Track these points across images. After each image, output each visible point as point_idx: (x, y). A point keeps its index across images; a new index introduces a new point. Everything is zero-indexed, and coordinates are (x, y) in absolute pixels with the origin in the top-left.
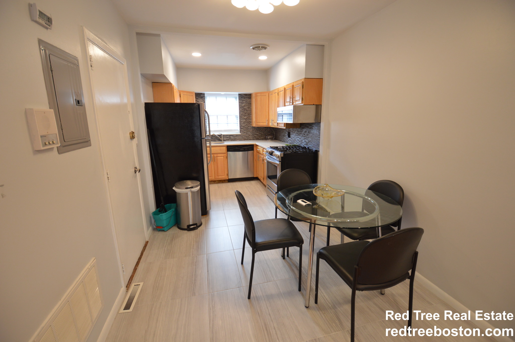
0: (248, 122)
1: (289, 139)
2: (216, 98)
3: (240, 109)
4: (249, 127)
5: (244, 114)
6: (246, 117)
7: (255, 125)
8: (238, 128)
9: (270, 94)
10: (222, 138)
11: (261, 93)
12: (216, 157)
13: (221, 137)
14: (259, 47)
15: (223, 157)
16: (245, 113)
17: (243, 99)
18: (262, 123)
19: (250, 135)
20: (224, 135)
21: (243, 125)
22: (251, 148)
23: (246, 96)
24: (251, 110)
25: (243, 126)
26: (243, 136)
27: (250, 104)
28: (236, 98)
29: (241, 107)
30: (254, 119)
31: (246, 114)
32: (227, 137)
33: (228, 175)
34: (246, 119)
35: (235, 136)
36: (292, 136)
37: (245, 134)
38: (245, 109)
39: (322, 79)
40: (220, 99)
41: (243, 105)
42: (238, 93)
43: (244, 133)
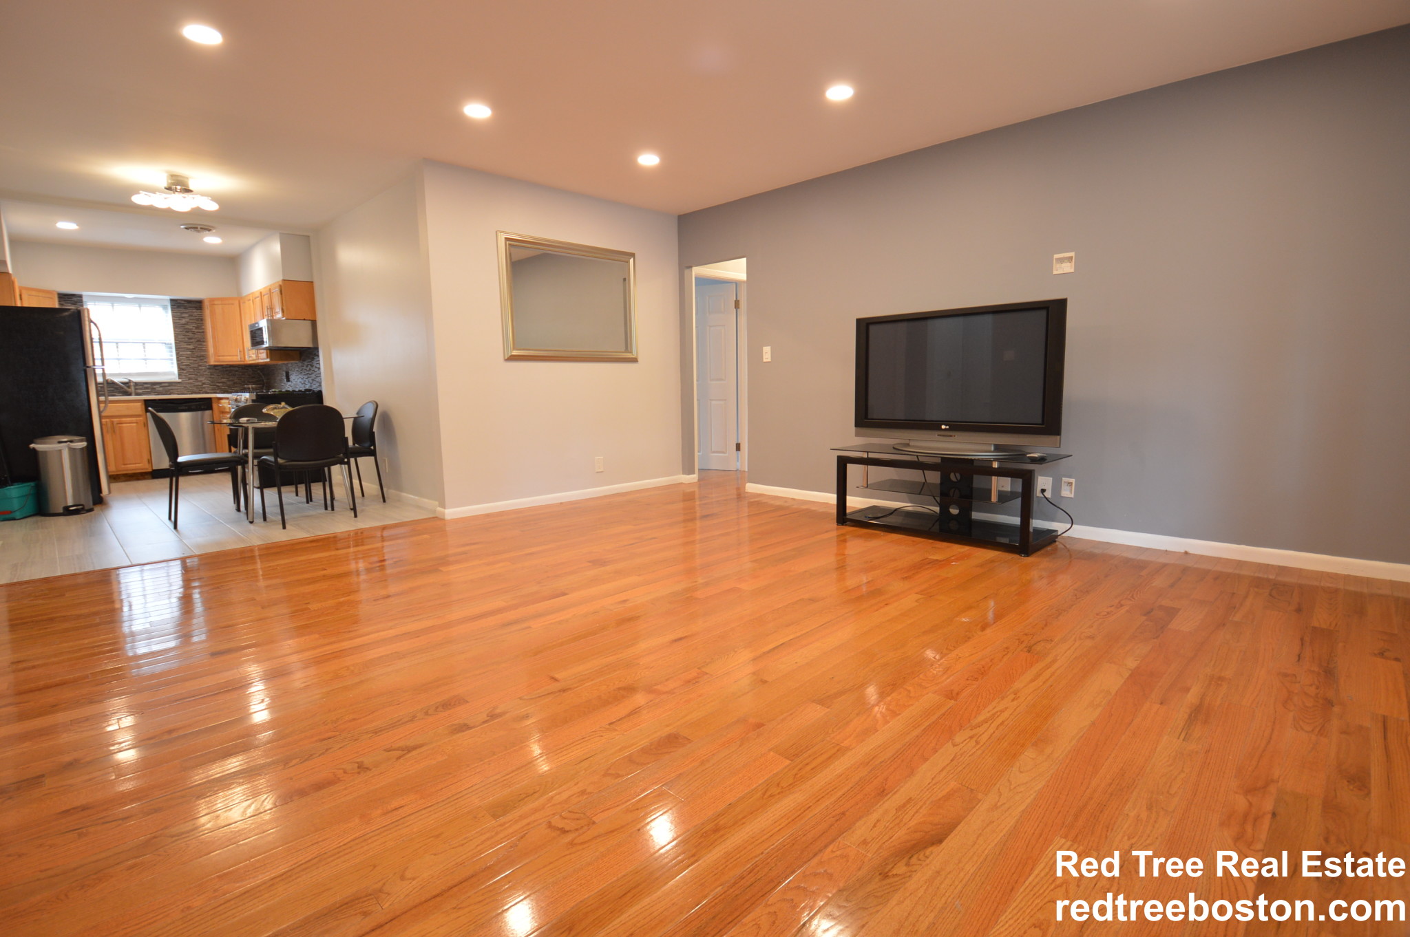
0: (197, 357)
1: (289, 383)
2: (113, 306)
3: (177, 330)
4: (200, 366)
5: (187, 339)
6: (191, 347)
7: (215, 361)
8: (175, 370)
9: (241, 301)
10: (133, 388)
11: (222, 299)
12: (118, 424)
13: (129, 387)
14: (197, 228)
15: (135, 424)
16: (189, 339)
17: (182, 310)
18: (228, 357)
19: (204, 384)
20: (136, 384)
21: (187, 362)
22: (206, 404)
23: (190, 305)
24: (203, 332)
25: (186, 365)
26: (188, 386)
27: (200, 321)
28: (165, 307)
29: (176, 325)
30: (211, 350)
31: (193, 340)
32: (147, 388)
33: (150, 461)
34: (192, 350)
35: (167, 384)
36: (292, 377)
37: (191, 381)
38: (188, 331)
39: (312, 282)
40: (121, 308)
41: (183, 321)
42: (168, 298)
43: (190, 378)
